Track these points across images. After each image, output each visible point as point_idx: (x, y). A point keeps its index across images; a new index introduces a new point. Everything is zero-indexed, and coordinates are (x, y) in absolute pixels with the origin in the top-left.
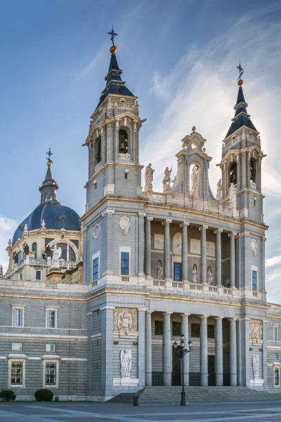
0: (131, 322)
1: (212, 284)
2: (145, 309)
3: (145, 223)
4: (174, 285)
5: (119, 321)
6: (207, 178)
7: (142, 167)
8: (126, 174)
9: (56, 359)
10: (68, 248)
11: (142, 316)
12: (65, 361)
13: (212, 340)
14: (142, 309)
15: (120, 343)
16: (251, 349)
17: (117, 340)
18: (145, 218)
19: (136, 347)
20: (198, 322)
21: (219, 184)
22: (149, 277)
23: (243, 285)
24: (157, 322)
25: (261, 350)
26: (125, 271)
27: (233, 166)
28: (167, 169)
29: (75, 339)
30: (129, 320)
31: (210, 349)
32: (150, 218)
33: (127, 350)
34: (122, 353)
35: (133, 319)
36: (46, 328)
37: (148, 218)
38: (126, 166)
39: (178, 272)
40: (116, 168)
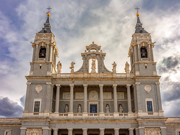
2: (48, 128)
11: (45, 132)
38: (41, 63)
39: (93, 109)
40: (35, 64)
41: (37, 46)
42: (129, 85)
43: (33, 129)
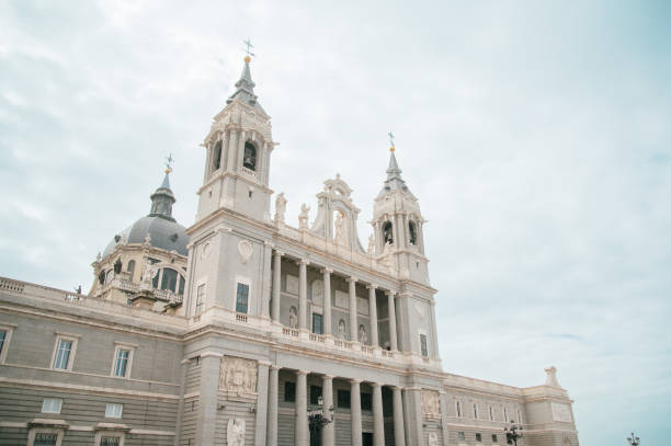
0: (247, 379)
1: (365, 343)
2: (270, 363)
3: (273, 258)
4: (312, 338)
5: (229, 375)
6: (355, 229)
7: (272, 192)
8: (250, 193)
9: (121, 430)
10: (179, 277)
11: (264, 372)
12: (136, 435)
13: (368, 412)
14: (265, 362)
15: (228, 408)
16: (424, 426)
17: (224, 404)
18: (274, 251)
19: (253, 415)
20: (346, 388)
21: (370, 239)
22: (277, 322)
23: (409, 349)
24: (287, 384)
25: (441, 428)
26: (242, 307)
27: (388, 227)
28: (304, 205)
29: (159, 398)
30: (244, 374)
31: (365, 424)
32: (281, 253)
33: (238, 420)
34: (230, 423)
35: (250, 376)
36: (112, 376)
37: (278, 251)
38: (253, 184)
39: (318, 324)
40: (238, 181)
41: (243, 134)
42: (393, 292)
43: (237, 361)
